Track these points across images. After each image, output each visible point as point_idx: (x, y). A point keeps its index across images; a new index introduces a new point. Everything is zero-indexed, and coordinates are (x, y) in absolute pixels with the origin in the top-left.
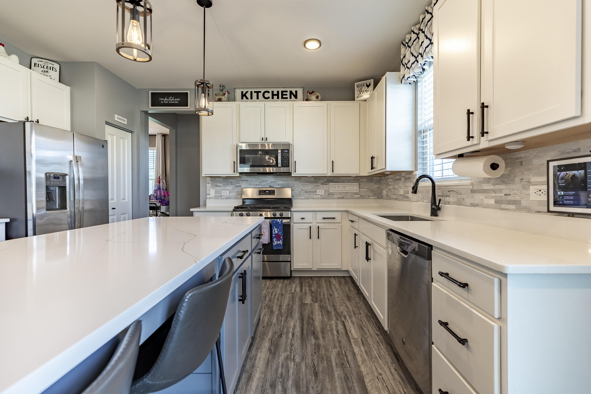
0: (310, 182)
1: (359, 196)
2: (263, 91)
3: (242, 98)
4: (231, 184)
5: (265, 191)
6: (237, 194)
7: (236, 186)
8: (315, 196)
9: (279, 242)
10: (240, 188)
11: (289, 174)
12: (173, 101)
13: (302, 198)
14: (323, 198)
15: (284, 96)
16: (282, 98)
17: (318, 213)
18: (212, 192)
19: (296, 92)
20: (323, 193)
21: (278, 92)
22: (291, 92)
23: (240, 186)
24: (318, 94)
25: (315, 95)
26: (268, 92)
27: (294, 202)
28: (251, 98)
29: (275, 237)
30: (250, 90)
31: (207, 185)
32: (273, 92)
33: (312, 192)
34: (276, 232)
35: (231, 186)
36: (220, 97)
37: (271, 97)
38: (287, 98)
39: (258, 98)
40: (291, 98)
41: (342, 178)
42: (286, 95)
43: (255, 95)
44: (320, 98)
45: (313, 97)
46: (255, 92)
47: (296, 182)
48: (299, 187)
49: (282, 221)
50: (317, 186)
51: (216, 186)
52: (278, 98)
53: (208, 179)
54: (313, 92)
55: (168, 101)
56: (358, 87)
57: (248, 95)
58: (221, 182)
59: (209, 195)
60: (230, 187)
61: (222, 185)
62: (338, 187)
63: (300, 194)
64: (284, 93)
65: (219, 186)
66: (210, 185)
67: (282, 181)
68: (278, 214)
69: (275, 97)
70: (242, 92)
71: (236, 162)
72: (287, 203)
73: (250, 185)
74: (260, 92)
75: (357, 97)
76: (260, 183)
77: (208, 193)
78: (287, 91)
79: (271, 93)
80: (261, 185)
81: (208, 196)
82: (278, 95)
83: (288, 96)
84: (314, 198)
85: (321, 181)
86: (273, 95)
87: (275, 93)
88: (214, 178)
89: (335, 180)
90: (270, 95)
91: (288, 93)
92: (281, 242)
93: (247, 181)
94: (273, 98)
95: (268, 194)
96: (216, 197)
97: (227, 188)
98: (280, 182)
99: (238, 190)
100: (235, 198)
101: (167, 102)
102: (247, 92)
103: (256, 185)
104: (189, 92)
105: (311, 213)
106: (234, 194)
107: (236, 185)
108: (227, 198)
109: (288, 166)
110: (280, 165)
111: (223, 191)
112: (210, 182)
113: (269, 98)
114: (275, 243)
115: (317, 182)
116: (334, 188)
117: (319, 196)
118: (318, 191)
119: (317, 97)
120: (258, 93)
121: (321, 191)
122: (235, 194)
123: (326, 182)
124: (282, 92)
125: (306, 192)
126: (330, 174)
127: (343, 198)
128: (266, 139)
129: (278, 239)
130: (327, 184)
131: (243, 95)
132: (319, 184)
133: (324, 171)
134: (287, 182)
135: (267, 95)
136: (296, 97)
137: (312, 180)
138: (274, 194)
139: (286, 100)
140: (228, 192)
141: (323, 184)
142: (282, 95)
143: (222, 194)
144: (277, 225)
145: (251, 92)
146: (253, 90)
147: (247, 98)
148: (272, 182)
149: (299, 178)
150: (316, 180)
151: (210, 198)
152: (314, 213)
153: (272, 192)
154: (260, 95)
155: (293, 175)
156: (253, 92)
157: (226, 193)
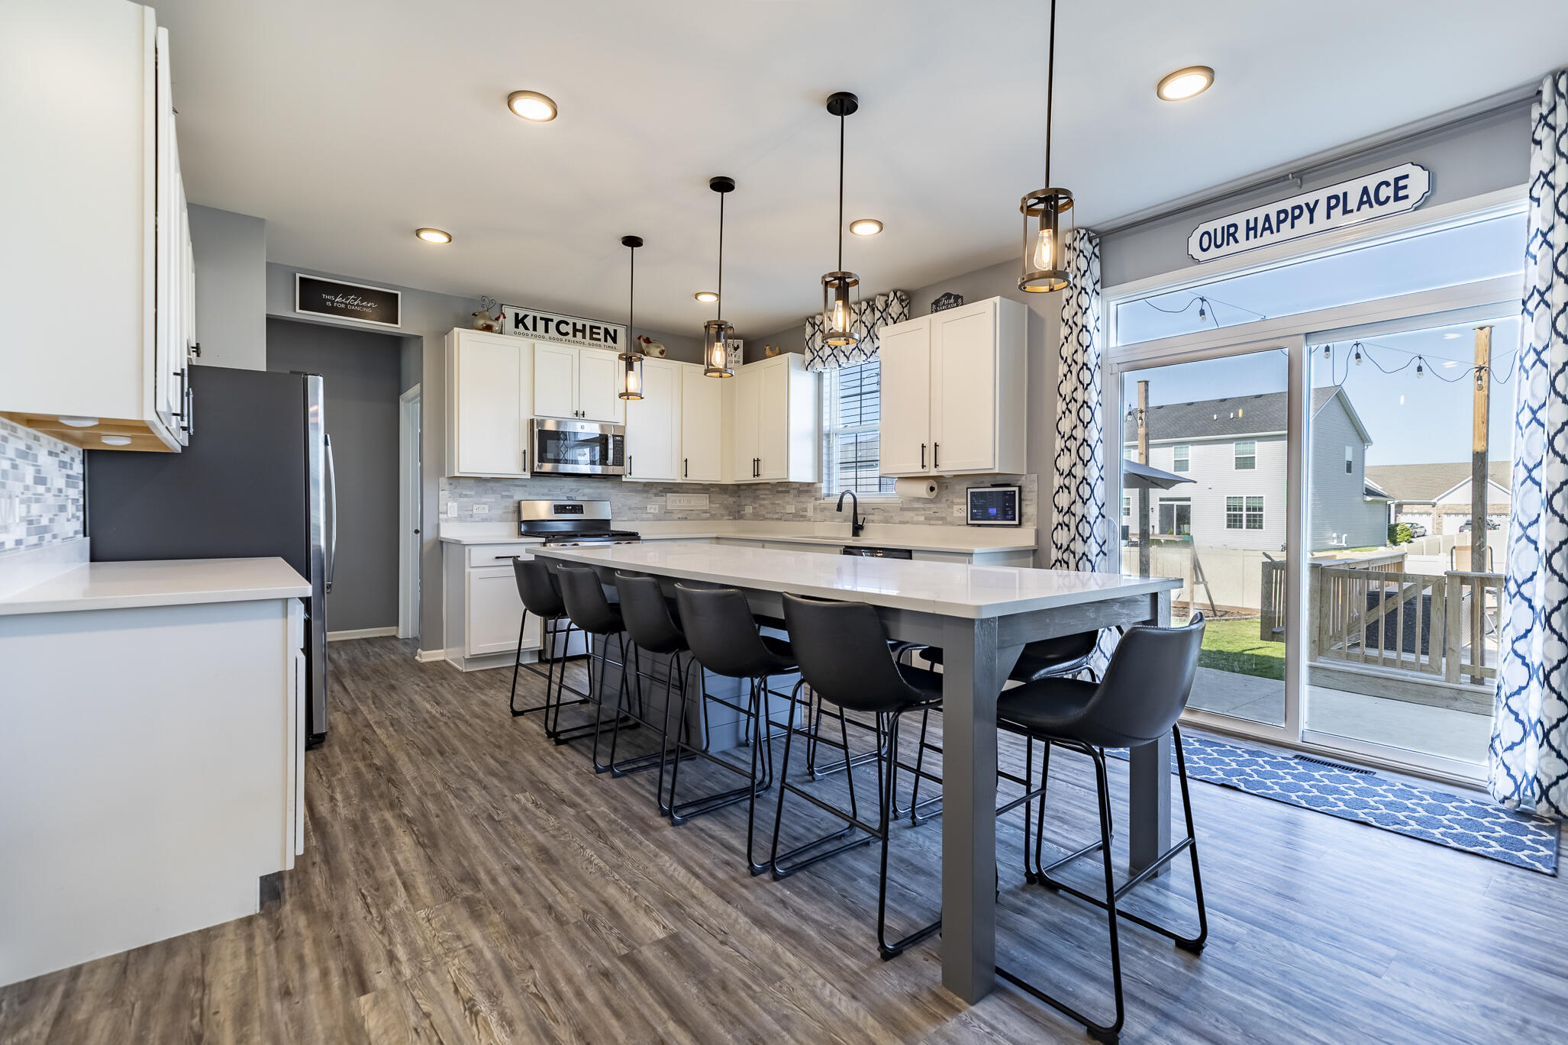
0: (636, 491)
1: (708, 515)
2: (557, 319)
3: (517, 326)
4: (494, 492)
5: (564, 506)
6: (505, 513)
7: (502, 497)
8: (645, 516)
10: (510, 500)
11: (616, 478)
12: (358, 305)
13: (624, 518)
14: (657, 518)
15: (594, 336)
16: (592, 338)
18: (452, 508)
19: (615, 331)
20: (658, 511)
21: (584, 326)
22: (607, 331)
23: (516, 497)
24: (662, 348)
25: (657, 347)
26: (567, 324)
28: (535, 329)
30: (531, 314)
31: (441, 492)
32: (575, 324)
33: (640, 508)
35: (492, 496)
37: (571, 332)
38: (599, 340)
39: (547, 331)
40: (606, 341)
41: (684, 486)
42: (599, 334)
43: (541, 324)
44: (665, 354)
45: (655, 350)
46: (542, 319)
47: (628, 490)
50: (647, 498)
51: (460, 496)
52: (584, 337)
53: (447, 480)
54: (649, 340)
55: (346, 305)
57: (529, 322)
58: (470, 488)
59: (446, 513)
60: (490, 499)
61: (473, 493)
62: (680, 501)
63: (621, 512)
64: (594, 330)
65: (466, 495)
66: (446, 493)
67: (591, 488)
69: (579, 335)
70: (517, 315)
73: (530, 494)
74: (552, 320)
76: (550, 491)
77: (443, 508)
78: (599, 328)
79: (571, 326)
81: (441, 516)
82: (583, 331)
83: (602, 337)
84: (642, 520)
85: (654, 491)
86: (575, 330)
87: (579, 327)
88: (455, 482)
89: (675, 489)
90: (569, 329)
91: (602, 332)
93: (525, 486)
94: (575, 335)
95: (570, 511)
96: (460, 519)
97: (484, 500)
98: (587, 491)
99: (507, 504)
100: (500, 520)
101: (343, 306)
102: (526, 316)
104: (399, 293)
106: (498, 512)
107: (504, 494)
108: (484, 520)
109: (621, 464)
110: (610, 461)
111: (475, 507)
112: (447, 487)
113: (567, 334)
115: (648, 492)
116: (674, 501)
117: (651, 516)
118: (650, 506)
119: (662, 352)
120: (547, 321)
121: (654, 507)
122: (500, 512)
123: (661, 492)
124: (592, 327)
125: (630, 509)
126: (682, 479)
127: (686, 518)
128: (583, 415)
130: (663, 496)
131: (519, 321)
132: (650, 495)
134: (599, 491)
135: (563, 328)
136: (614, 340)
137: (640, 488)
138: (583, 512)
139: (598, 342)
140: (486, 507)
141: (656, 495)
142: (592, 333)
143: (475, 511)
145: (535, 318)
146: (539, 315)
147: (526, 328)
148: (571, 490)
149: (628, 486)
150: (646, 488)
151: (447, 520)
153: (577, 508)
154: (552, 326)
155: (620, 480)
156: (538, 319)
157: (481, 510)
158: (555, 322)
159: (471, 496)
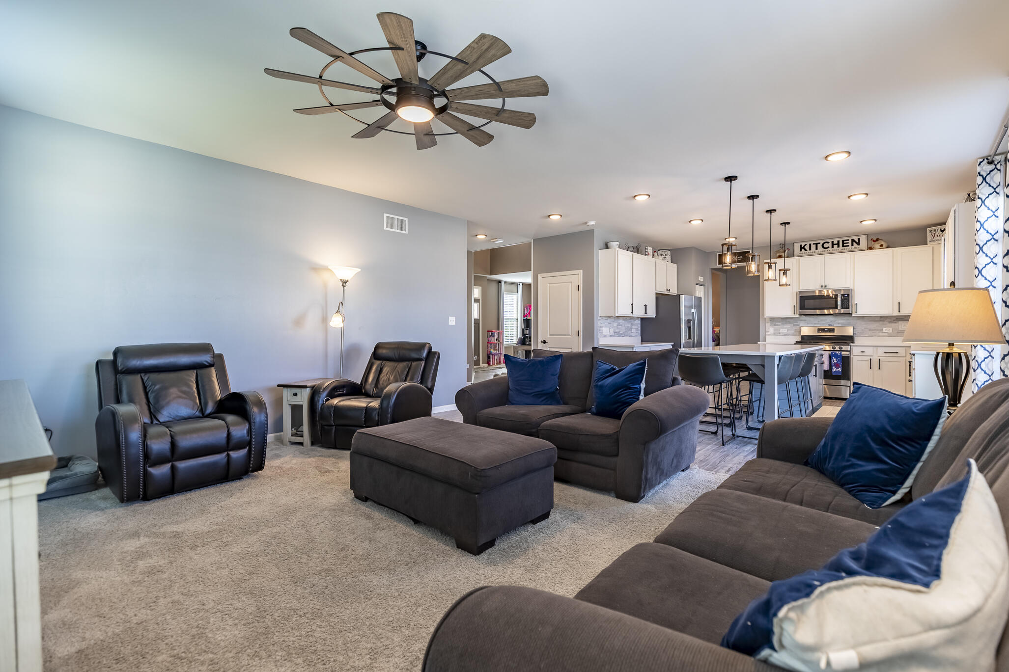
2: (822, 242)
3: (801, 250)
4: (790, 323)
5: (824, 329)
6: (795, 332)
7: (794, 325)
8: (880, 334)
9: (838, 370)
10: (798, 327)
11: (850, 314)
13: (865, 335)
14: (890, 335)
15: (845, 245)
16: (843, 246)
17: (879, 348)
18: (771, 330)
19: (859, 239)
20: (891, 331)
21: (838, 241)
22: (853, 241)
23: (799, 325)
24: (883, 243)
25: (879, 243)
26: (828, 243)
27: (856, 339)
28: (810, 249)
29: (834, 366)
30: (808, 243)
31: (767, 325)
32: (833, 242)
33: (878, 330)
34: (835, 361)
36: (781, 254)
38: (848, 246)
39: (817, 249)
40: (852, 245)
42: (848, 243)
43: (813, 247)
44: (884, 246)
45: (877, 245)
46: (814, 244)
47: (858, 321)
48: (861, 326)
49: (841, 353)
50: (883, 324)
51: (775, 325)
52: (838, 247)
53: (768, 319)
54: (877, 240)
56: (930, 232)
57: (807, 247)
58: (779, 322)
59: (769, 332)
60: (788, 326)
61: (780, 324)
63: (864, 332)
64: (845, 242)
65: (777, 325)
66: (769, 325)
67: (844, 320)
68: (837, 348)
69: (836, 246)
70: (801, 246)
71: (795, 306)
72: (849, 339)
73: (808, 324)
74: (819, 243)
75: (930, 241)
76: (819, 322)
77: (767, 330)
78: (848, 240)
79: (830, 244)
80: (820, 324)
81: (767, 333)
82: (838, 244)
83: (850, 244)
84: (879, 336)
86: (833, 244)
87: (836, 242)
88: (772, 319)
89: (905, 319)
90: (830, 245)
91: (850, 242)
92: (840, 370)
94: (833, 247)
95: (827, 332)
96: (774, 334)
97: (785, 327)
98: (842, 321)
99: (796, 328)
100: (793, 335)
102: (805, 245)
103: (815, 324)
105: (872, 348)
108: (787, 335)
109: (848, 308)
110: (839, 307)
112: (769, 322)
113: (828, 247)
114: (834, 370)
116: (904, 326)
117: (887, 334)
118: (884, 329)
119: (882, 246)
120: (817, 244)
121: (888, 329)
122: (793, 332)
123: (894, 320)
124: (843, 241)
125: (870, 330)
126: (896, 313)
128: (826, 286)
129: (837, 367)
130: (896, 323)
131: (802, 248)
133: (889, 310)
134: (849, 321)
135: (826, 245)
136: (858, 244)
137: (879, 319)
138: (834, 332)
139: (845, 248)
140: (786, 330)
141: (890, 322)
142: (843, 243)
143: (781, 331)
144: (836, 356)
145: (810, 245)
146: (812, 243)
147: (805, 250)
148: (831, 321)
149: (862, 318)
150: (882, 319)
151: (769, 335)
152: (875, 348)
153: (833, 330)
154: (820, 246)
155: (853, 315)
156: (812, 244)
157: (784, 331)
158: (821, 244)
159: (779, 325)
